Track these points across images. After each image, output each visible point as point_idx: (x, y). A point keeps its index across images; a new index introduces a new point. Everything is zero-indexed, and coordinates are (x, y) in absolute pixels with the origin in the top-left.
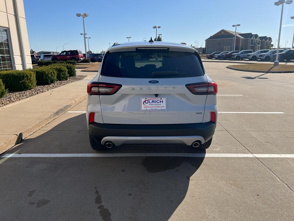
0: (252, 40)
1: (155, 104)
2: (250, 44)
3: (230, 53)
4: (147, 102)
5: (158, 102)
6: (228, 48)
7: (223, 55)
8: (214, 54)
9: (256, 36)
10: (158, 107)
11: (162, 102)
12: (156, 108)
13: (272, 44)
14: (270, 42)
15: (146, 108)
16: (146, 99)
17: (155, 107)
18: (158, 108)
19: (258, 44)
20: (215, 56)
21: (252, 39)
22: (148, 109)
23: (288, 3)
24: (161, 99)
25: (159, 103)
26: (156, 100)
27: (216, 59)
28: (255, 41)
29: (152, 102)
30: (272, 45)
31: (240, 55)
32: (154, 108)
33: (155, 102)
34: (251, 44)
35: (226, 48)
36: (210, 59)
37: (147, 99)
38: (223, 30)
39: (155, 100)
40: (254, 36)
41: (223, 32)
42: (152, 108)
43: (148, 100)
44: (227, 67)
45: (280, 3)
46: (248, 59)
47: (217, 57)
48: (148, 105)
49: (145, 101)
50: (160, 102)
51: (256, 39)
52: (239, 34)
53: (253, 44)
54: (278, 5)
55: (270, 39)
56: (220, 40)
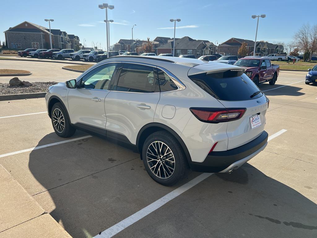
2: (60, 42)
3: (50, 52)
6: (36, 44)
7: (42, 53)
8: (28, 51)
9: (65, 33)
14: (78, 41)
19: (69, 42)
20: (30, 53)
21: (61, 36)
23: (111, 8)
27: (33, 57)
28: (64, 39)
30: (81, 44)
31: (62, 54)
34: (62, 42)
35: (34, 44)
36: (24, 57)
38: (26, 23)
40: (62, 33)
41: (26, 25)
44: (63, 68)
45: (105, 7)
46: (84, 60)
47: (33, 55)
51: (65, 36)
52: (46, 29)
53: (63, 42)
54: (102, 8)
55: (78, 38)
56: (25, 34)
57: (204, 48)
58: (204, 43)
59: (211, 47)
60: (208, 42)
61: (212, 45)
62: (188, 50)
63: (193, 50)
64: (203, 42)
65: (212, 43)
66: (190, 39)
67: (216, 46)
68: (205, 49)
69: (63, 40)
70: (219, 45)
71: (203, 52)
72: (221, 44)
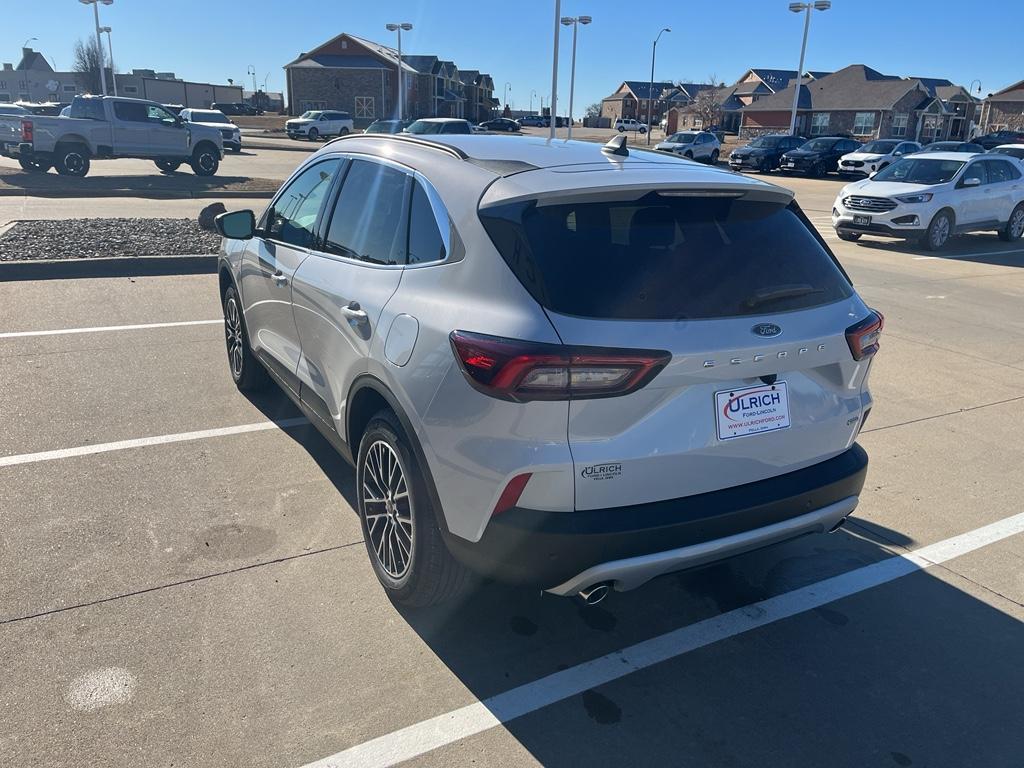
0: (441, 81)
1: (759, 409)
2: (435, 95)
4: (734, 406)
5: (767, 400)
6: (367, 101)
10: (770, 419)
11: (778, 398)
12: (764, 424)
13: (493, 97)
14: (489, 89)
15: (735, 430)
16: (732, 395)
17: (763, 421)
18: (771, 425)
21: (439, 76)
22: (740, 431)
24: (773, 388)
25: (771, 407)
26: (762, 395)
28: (447, 85)
29: (751, 403)
32: (760, 426)
33: (758, 403)
34: (439, 94)
35: (362, 100)
37: (736, 395)
39: (756, 395)
40: (443, 66)
41: (344, 45)
42: (752, 427)
43: (738, 399)
48: (738, 417)
49: (730, 404)
50: (773, 399)
51: (450, 77)
53: (442, 95)
55: (488, 80)
56: (339, 71)
57: (921, 106)
58: (922, 88)
59: (957, 105)
60: (946, 83)
61: (963, 95)
62: (858, 115)
63: (878, 113)
64: (921, 85)
65: (963, 89)
66: (871, 75)
67: (978, 100)
68: (927, 109)
69: (442, 89)
70: (990, 95)
71: (917, 119)
72: (997, 94)
